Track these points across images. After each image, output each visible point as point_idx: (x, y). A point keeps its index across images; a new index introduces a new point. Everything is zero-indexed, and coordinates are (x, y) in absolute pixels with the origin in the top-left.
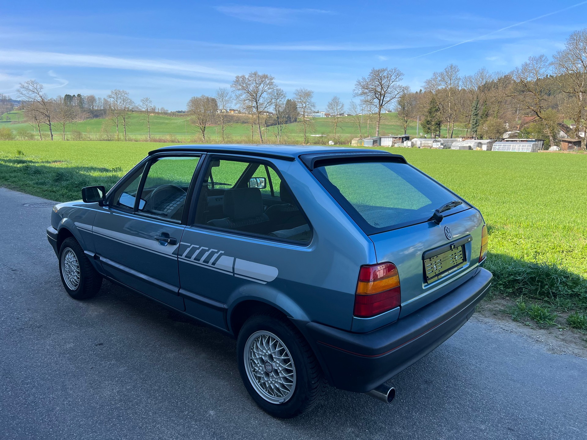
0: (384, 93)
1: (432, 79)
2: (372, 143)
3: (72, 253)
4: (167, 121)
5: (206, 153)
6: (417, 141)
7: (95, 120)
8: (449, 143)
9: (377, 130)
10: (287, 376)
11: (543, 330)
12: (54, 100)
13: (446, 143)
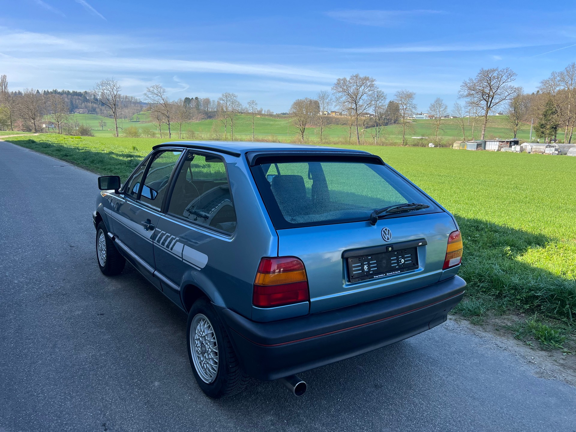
0: (492, 94)
1: (549, 79)
2: (476, 146)
3: (103, 234)
4: (271, 123)
5: (186, 148)
6: (528, 146)
7: (209, 121)
8: (565, 149)
9: (483, 133)
10: (214, 358)
12: (176, 103)
13: (561, 149)
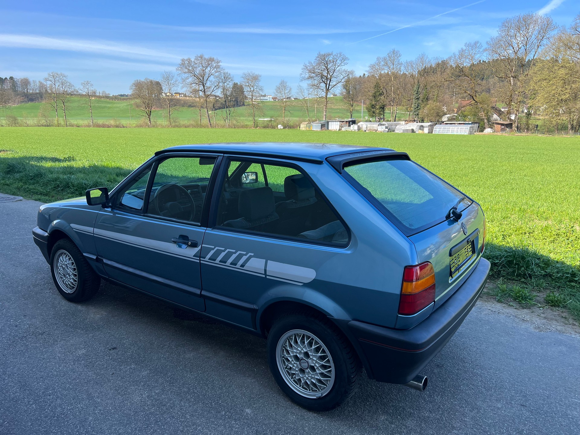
0: (330, 77)
1: (375, 63)
2: (320, 127)
3: (67, 255)
4: (109, 105)
5: (223, 154)
6: (363, 125)
7: (30, 104)
8: (392, 126)
9: (325, 114)
10: (325, 372)
11: (525, 309)
13: (390, 127)
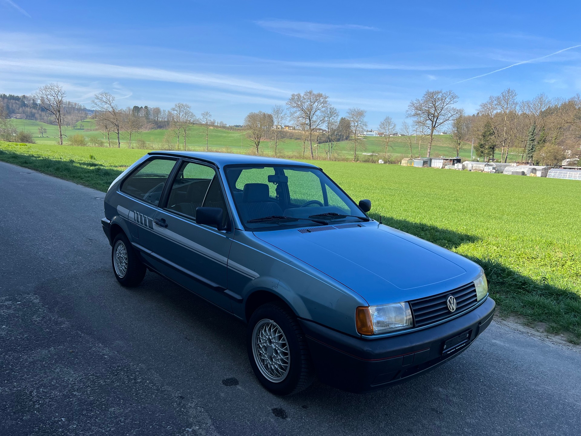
0: (437, 114)
1: (488, 102)
2: (422, 164)
4: (224, 135)
6: (469, 164)
7: (159, 130)
8: (501, 168)
9: (429, 151)
12: (124, 111)
13: (498, 168)
